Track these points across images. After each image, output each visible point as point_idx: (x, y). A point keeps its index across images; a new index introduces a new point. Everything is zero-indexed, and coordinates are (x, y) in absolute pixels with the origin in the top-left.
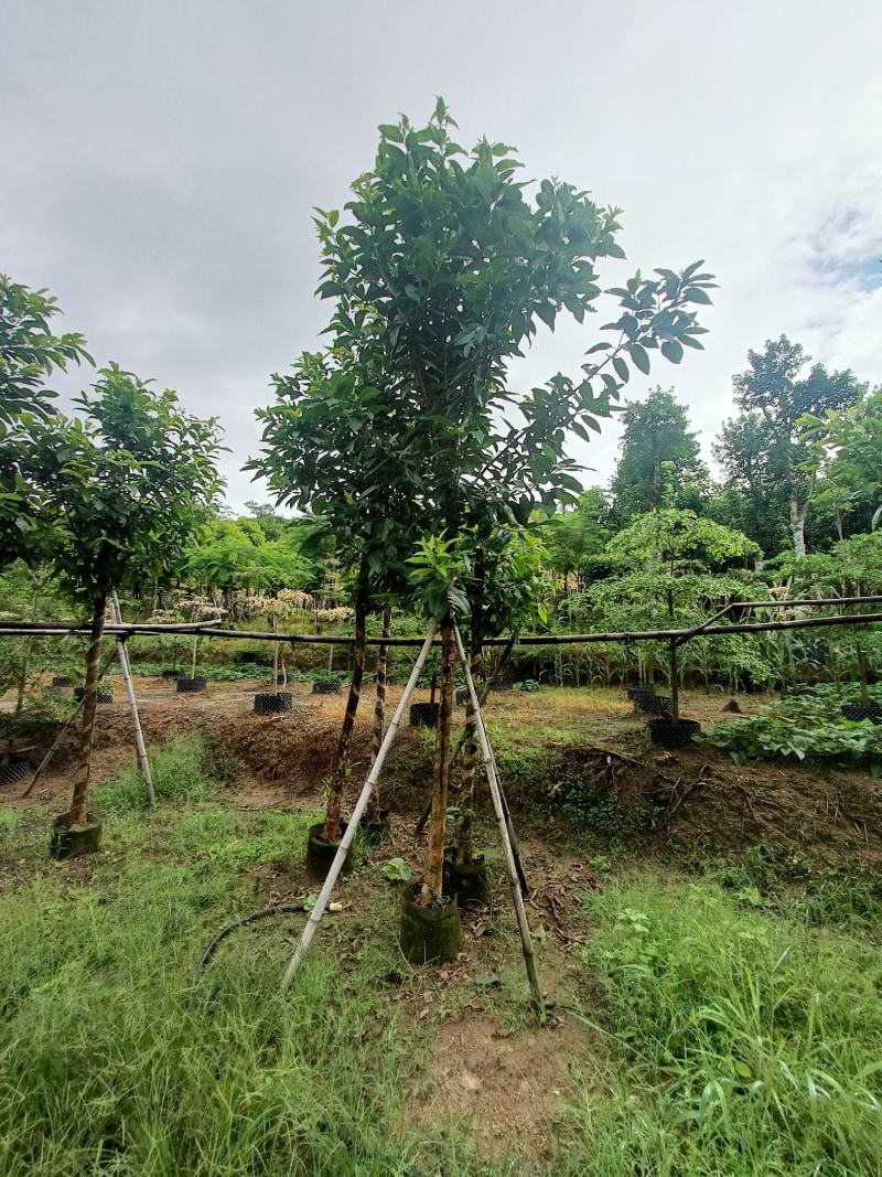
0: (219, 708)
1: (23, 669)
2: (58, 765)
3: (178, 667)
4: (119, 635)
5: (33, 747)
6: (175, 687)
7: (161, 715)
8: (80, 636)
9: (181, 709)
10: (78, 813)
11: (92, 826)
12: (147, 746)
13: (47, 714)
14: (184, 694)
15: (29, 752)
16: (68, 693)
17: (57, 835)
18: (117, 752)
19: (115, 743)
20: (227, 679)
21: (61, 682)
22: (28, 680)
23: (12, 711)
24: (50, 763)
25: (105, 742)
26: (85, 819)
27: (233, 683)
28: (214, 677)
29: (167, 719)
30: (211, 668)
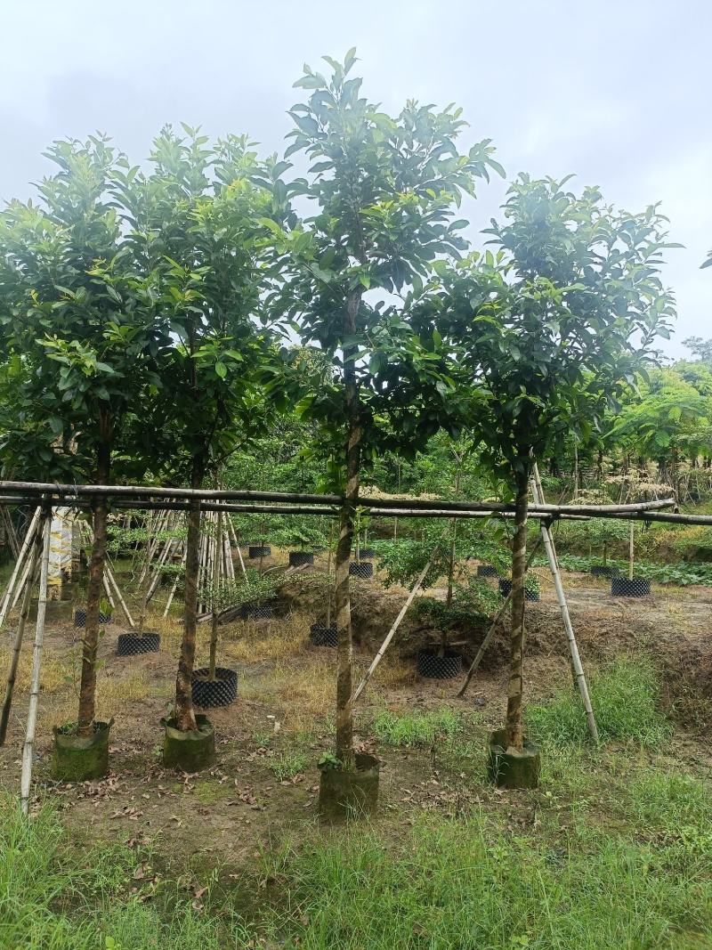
0: (672, 624)
1: (451, 555)
2: (489, 667)
3: (609, 562)
4: (542, 518)
5: (464, 642)
6: (609, 588)
7: (596, 624)
8: (502, 519)
9: (621, 619)
10: (513, 734)
11: (530, 754)
12: (583, 660)
13: (475, 607)
14: (621, 599)
15: (461, 646)
16: (494, 584)
17: (494, 754)
18: (548, 662)
19: (544, 650)
20: (676, 583)
21: (485, 571)
22: (456, 568)
23: (444, 599)
24: (481, 663)
25: (535, 648)
26: (521, 743)
27: (687, 590)
28: (659, 577)
29: (604, 630)
30: (652, 565)
